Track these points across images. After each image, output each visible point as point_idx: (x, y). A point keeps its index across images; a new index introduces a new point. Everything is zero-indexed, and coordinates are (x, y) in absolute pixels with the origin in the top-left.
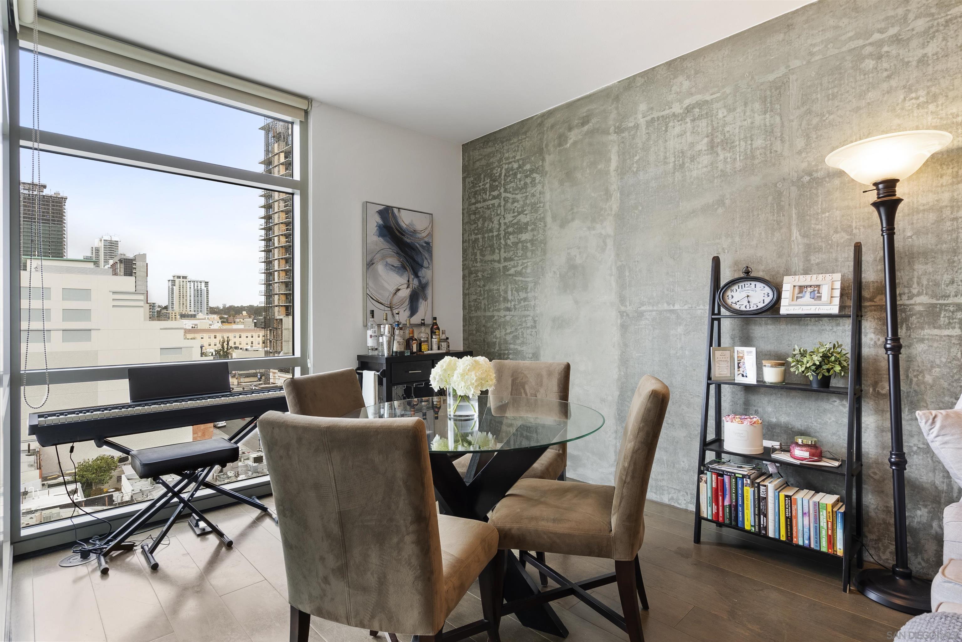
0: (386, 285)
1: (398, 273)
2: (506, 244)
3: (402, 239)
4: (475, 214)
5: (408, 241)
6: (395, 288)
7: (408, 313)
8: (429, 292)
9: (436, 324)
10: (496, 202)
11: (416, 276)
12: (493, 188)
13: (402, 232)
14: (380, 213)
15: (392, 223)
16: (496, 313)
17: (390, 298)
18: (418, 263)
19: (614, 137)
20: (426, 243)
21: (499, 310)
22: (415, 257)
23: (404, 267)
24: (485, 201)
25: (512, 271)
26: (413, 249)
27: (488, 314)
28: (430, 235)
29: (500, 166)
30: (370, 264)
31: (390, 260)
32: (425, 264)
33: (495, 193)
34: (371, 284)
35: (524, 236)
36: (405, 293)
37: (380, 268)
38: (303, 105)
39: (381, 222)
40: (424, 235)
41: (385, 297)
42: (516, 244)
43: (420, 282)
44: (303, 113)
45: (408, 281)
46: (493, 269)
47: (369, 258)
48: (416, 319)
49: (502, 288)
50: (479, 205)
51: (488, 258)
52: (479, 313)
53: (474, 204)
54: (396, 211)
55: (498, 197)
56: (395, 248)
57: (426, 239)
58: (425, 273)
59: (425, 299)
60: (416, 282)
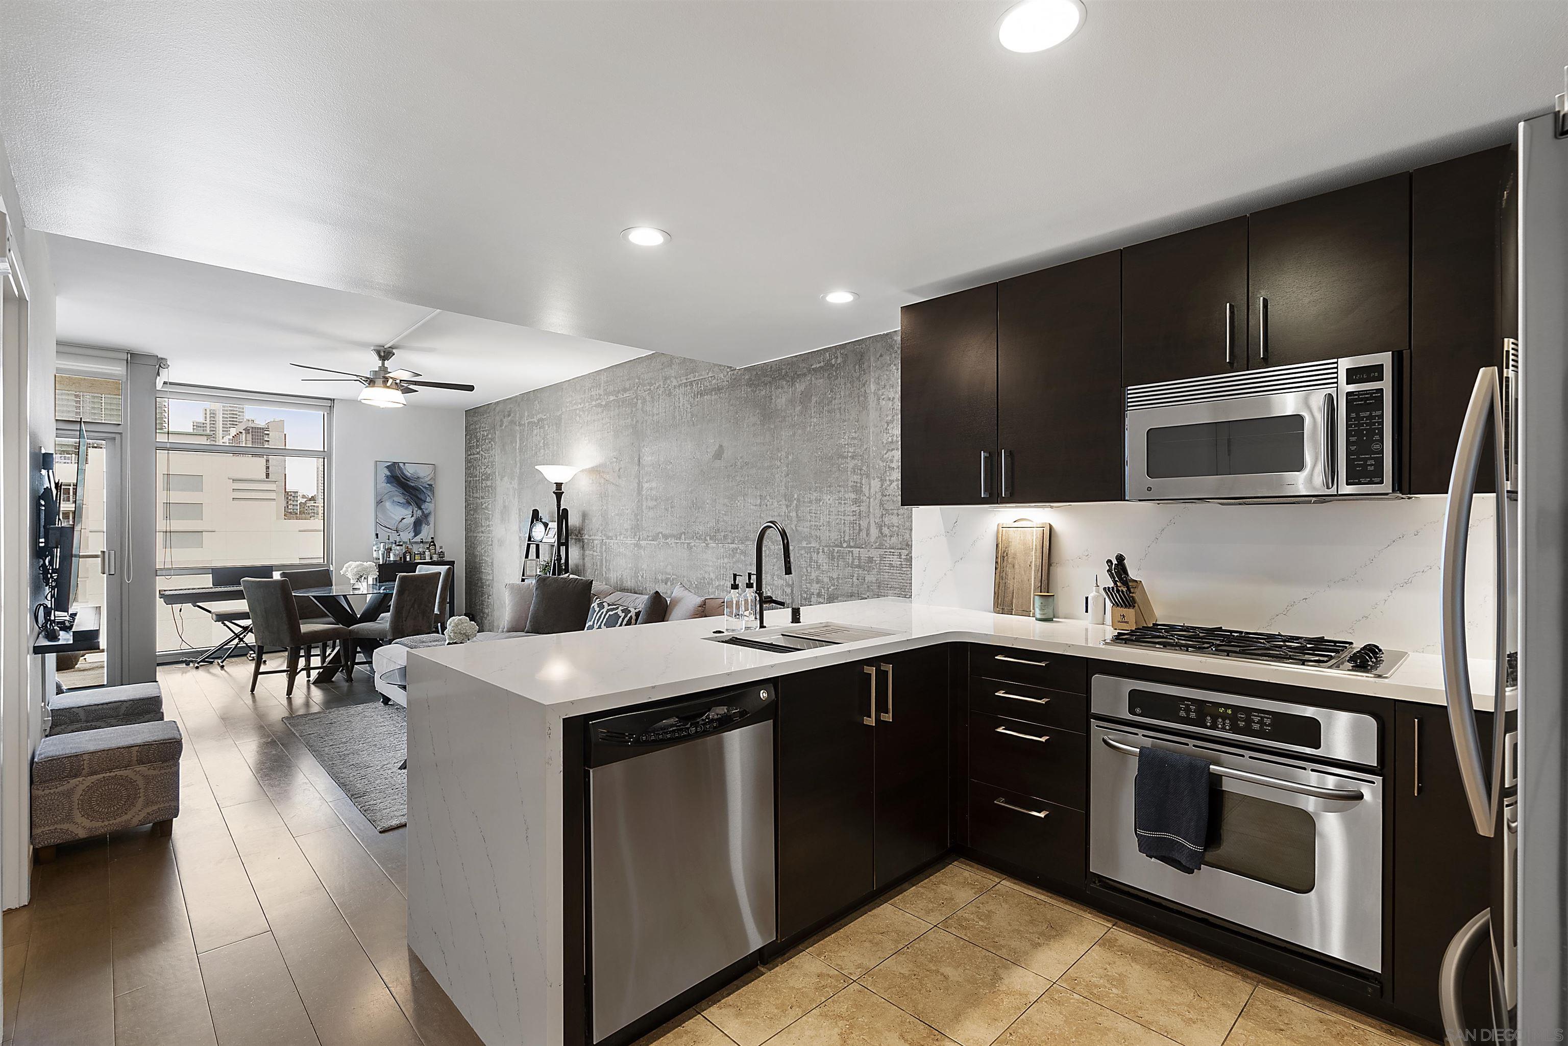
0: (393, 516)
1: (403, 507)
2: (482, 487)
3: (407, 484)
4: (470, 462)
5: (412, 484)
6: (401, 517)
7: (412, 534)
8: (431, 519)
9: (433, 542)
10: (478, 456)
11: (420, 508)
12: (477, 447)
13: (407, 479)
14: (388, 467)
15: (398, 473)
16: (478, 535)
17: (396, 524)
18: (421, 500)
19: (518, 428)
20: (428, 485)
21: (479, 532)
22: (419, 495)
23: (409, 503)
24: (474, 454)
25: (483, 507)
26: (417, 490)
27: (475, 535)
28: (434, 479)
29: (480, 432)
30: (379, 502)
31: (396, 499)
32: (428, 499)
33: (478, 450)
34: (379, 515)
35: (489, 483)
36: (410, 520)
37: (388, 504)
38: (328, 403)
39: (389, 474)
40: (427, 479)
41: (392, 524)
42: (485, 487)
43: (423, 512)
44: (329, 408)
45: (413, 512)
46: (477, 503)
47: (378, 499)
48: (418, 539)
49: (480, 517)
50: (472, 457)
51: (475, 495)
52: (471, 534)
53: (470, 455)
54: (401, 465)
55: (478, 453)
56: (401, 491)
57: (429, 483)
58: (428, 507)
59: (428, 524)
60: (420, 512)
